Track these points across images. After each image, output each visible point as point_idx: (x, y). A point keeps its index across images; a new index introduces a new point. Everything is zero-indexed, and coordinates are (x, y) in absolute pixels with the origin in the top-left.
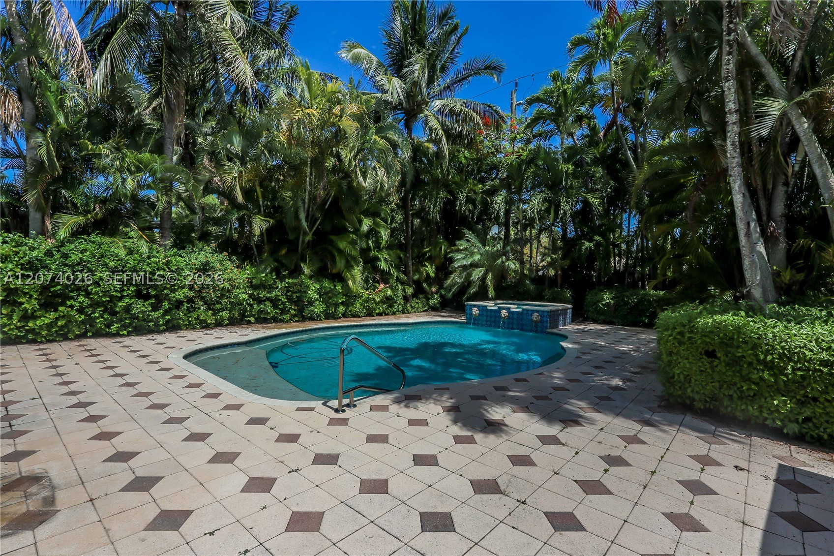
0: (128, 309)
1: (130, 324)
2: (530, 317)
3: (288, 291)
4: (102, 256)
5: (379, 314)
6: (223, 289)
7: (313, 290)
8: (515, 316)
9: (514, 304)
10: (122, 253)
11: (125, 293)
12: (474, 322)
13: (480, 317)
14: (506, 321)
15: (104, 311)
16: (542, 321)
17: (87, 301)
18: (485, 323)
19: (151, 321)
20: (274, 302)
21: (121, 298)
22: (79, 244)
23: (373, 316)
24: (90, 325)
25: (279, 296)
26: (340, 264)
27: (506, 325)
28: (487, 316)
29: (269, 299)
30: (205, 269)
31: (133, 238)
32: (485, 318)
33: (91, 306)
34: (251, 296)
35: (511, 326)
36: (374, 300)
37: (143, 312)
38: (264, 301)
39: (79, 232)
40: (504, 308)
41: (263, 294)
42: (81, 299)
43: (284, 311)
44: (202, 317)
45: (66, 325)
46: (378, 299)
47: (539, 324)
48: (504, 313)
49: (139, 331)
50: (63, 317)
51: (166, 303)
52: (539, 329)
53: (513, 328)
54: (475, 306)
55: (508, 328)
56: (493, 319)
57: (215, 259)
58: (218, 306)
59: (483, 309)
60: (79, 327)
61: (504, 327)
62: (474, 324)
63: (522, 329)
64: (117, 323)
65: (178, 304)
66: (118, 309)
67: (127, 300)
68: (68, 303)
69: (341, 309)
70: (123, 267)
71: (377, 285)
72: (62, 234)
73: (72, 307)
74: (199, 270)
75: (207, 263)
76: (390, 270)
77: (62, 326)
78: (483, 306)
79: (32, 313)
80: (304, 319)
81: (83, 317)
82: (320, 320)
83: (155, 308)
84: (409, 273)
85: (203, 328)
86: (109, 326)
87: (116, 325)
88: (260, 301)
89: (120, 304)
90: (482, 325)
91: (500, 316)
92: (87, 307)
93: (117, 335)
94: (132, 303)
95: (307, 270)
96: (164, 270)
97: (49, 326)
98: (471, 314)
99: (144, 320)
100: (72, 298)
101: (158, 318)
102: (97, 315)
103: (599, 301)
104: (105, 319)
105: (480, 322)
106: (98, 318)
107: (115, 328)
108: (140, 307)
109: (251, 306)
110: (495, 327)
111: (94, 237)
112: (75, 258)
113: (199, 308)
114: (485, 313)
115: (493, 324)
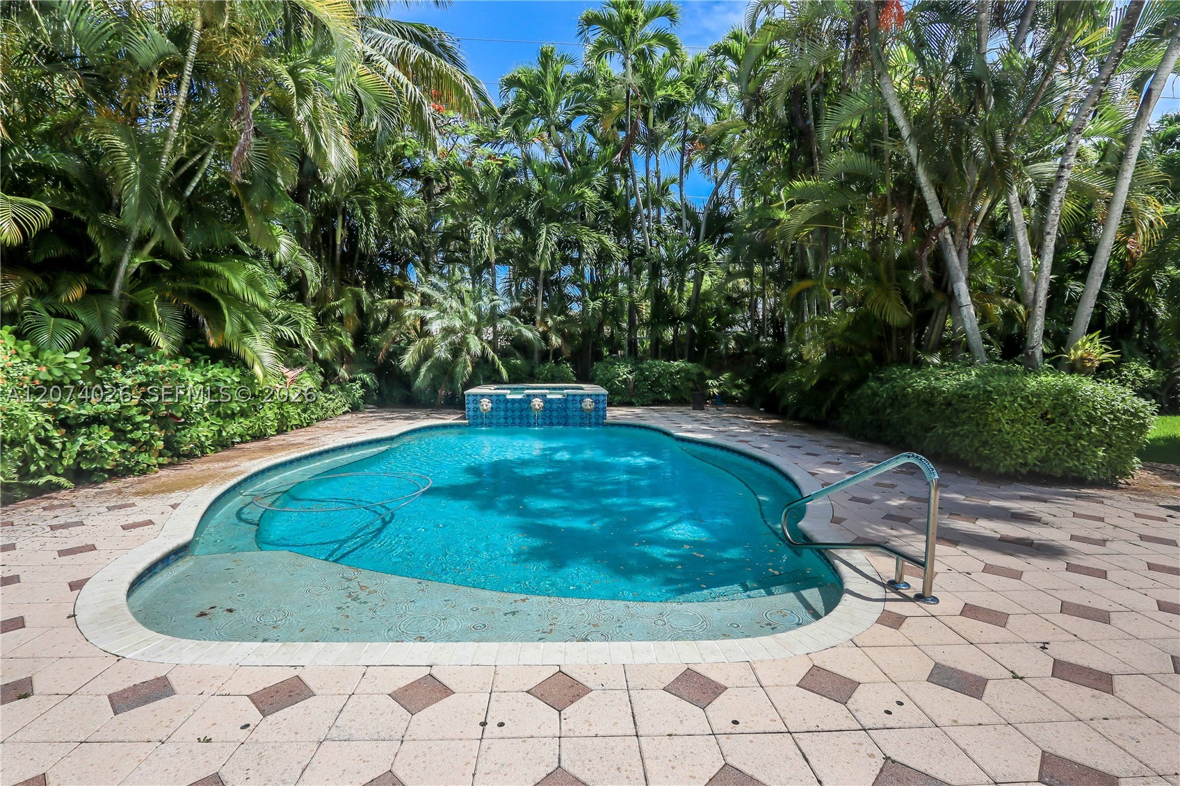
2: (578, 405)
8: (554, 406)
12: (479, 422)
13: (494, 413)
14: (541, 414)
16: (596, 409)
18: (502, 421)
27: (540, 421)
28: (506, 410)
32: (502, 413)
35: (548, 421)
40: (535, 396)
47: (593, 414)
48: (537, 403)
52: (593, 420)
53: (551, 424)
54: (483, 396)
55: (544, 425)
56: (517, 413)
59: (497, 399)
61: (536, 424)
62: (484, 424)
63: (566, 424)
78: (497, 395)
90: (498, 425)
91: (529, 409)
95: (161, 342)
98: (477, 410)
103: (613, 378)
105: (494, 421)
110: (521, 425)
114: (502, 406)
115: (517, 421)
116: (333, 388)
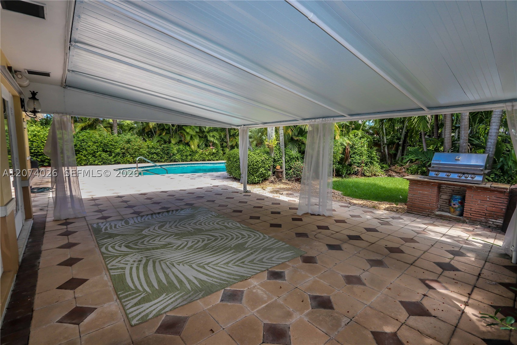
0: (100, 156)
1: (102, 161)
3: (163, 150)
4: (91, 137)
5: (209, 160)
6: (136, 149)
7: (175, 149)
10: (98, 137)
11: (98, 150)
15: (92, 156)
17: (86, 153)
19: (109, 160)
20: (157, 154)
21: (98, 152)
22: (83, 133)
23: (206, 161)
24: (89, 161)
25: (159, 151)
26: (188, 138)
29: (155, 153)
30: (128, 142)
31: (101, 130)
33: (87, 154)
34: (148, 152)
37: (106, 157)
38: (154, 154)
39: (83, 129)
41: (153, 151)
42: (84, 152)
43: (161, 158)
44: (128, 159)
45: (80, 161)
46: (207, 154)
49: (104, 163)
50: (79, 158)
51: (113, 154)
57: (132, 138)
58: (134, 155)
60: (85, 161)
64: (97, 160)
65: (118, 154)
66: (97, 156)
67: (99, 152)
68: (80, 153)
69: (189, 157)
70: (97, 141)
71: (209, 147)
72: (78, 130)
73: (82, 155)
74: (127, 142)
75: (129, 139)
76: (214, 141)
77: (79, 161)
80: (171, 161)
81: (85, 158)
82: (179, 161)
83: (110, 155)
84: (228, 142)
85: (129, 163)
86: (94, 161)
87: (97, 161)
89: (97, 154)
92: (86, 155)
93: (97, 165)
94: (101, 154)
95: (173, 141)
96: (112, 142)
99: (106, 160)
100: (82, 152)
101: (111, 159)
102: (90, 157)
104: (93, 159)
106: (90, 158)
107: (96, 162)
108: (104, 155)
109: (149, 155)
111: (88, 131)
112: (81, 138)
113: (127, 156)
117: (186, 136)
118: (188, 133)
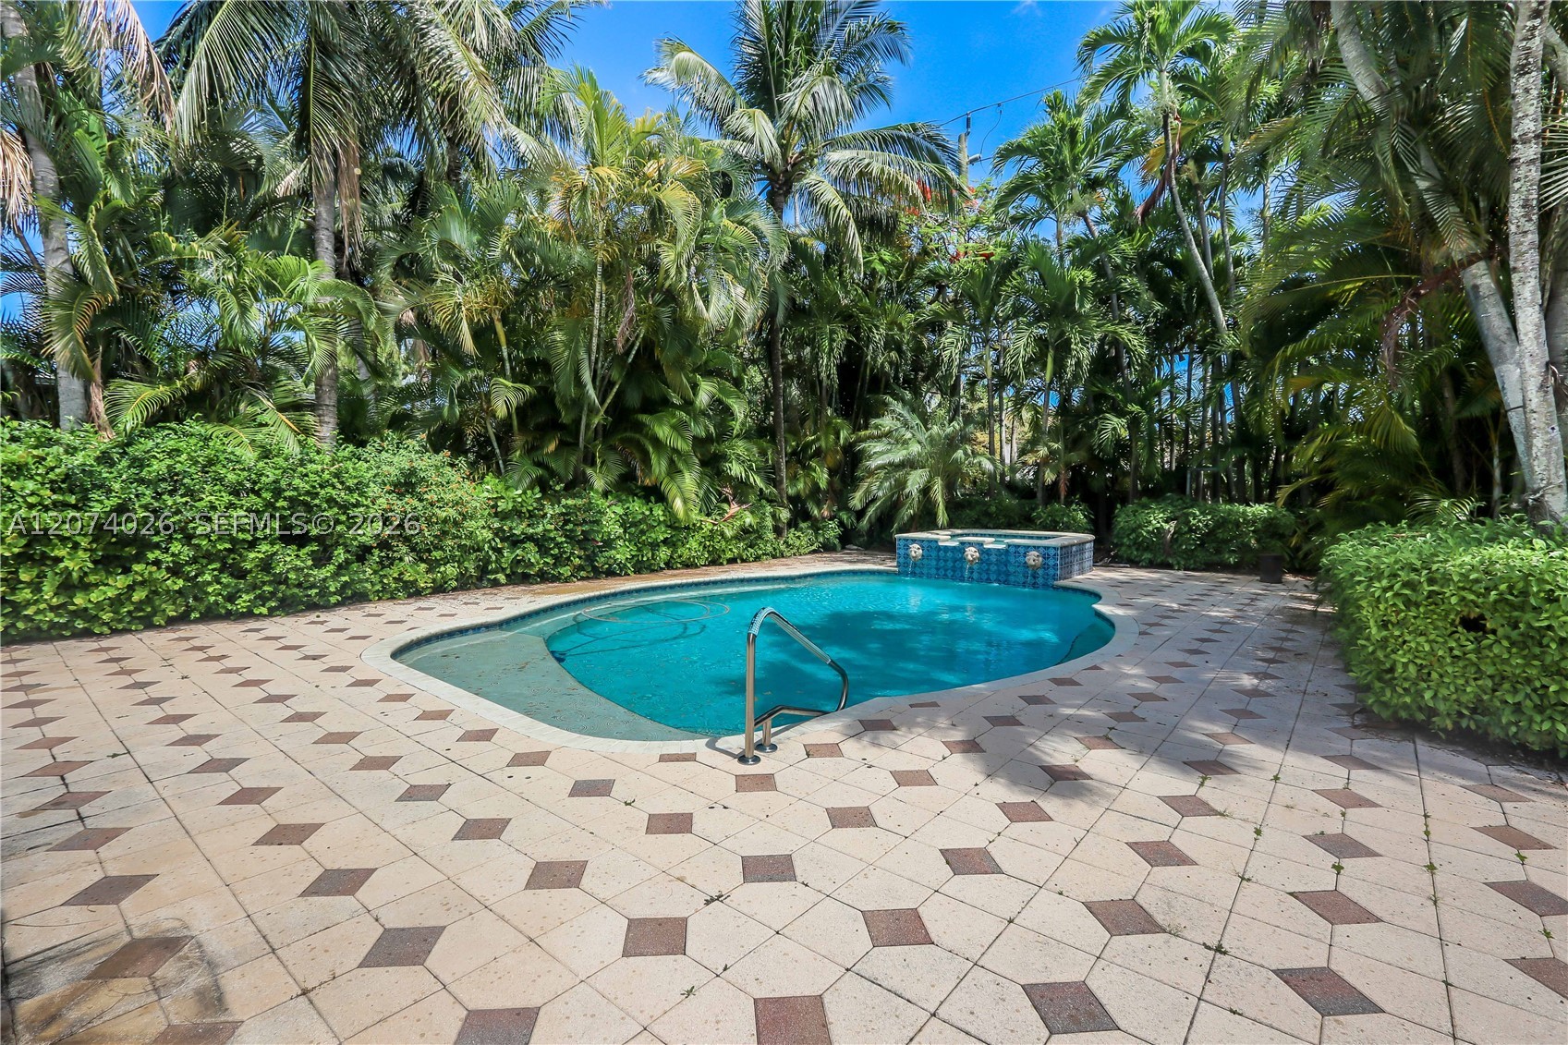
0: (266, 565)
1: (273, 594)
2: (1021, 559)
3: (566, 522)
4: (211, 462)
5: (732, 561)
6: (445, 521)
7: (611, 516)
8: (993, 558)
9: (990, 536)
10: (249, 456)
12: (911, 571)
13: (925, 562)
14: (975, 567)
15: (221, 571)
16: (1045, 566)
17: (186, 553)
18: (933, 571)
19: (313, 586)
20: (542, 543)
21: (253, 544)
22: (165, 439)
23: (721, 564)
24: (196, 599)
25: (550, 531)
26: (659, 466)
27: (975, 575)
28: (938, 559)
29: (530, 538)
30: (407, 484)
31: (266, 425)
32: (934, 563)
33: (194, 560)
34: (497, 532)
35: (985, 576)
36: (722, 534)
37: (297, 570)
38: (522, 542)
39: (161, 416)
40: (970, 544)
41: (520, 528)
42: (176, 547)
43: (559, 561)
44: (406, 577)
45: (148, 600)
46: (728, 533)
47: (1040, 572)
48: (971, 553)
49: (288, 606)
50: (142, 583)
51: (340, 550)
52: (1040, 581)
53: (988, 580)
54: (914, 541)
55: (980, 580)
56: (950, 564)
57: (428, 464)
58: (437, 554)
59: (930, 546)
60: (174, 603)
61: (971, 579)
62: (914, 574)
63: (1006, 582)
64: (247, 592)
65: (363, 553)
66: (248, 566)
67: (264, 547)
68: (151, 556)
69: (664, 553)
70: (255, 483)
71: (725, 506)
72: (130, 419)
73: (157, 563)
74: (396, 485)
75: (413, 472)
76: (747, 477)
77: (141, 602)
78: (930, 541)
79: (81, 578)
80: (597, 573)
81: (181, 583)
82: (627, 574)
83: (320, 560)
84: (781, 482)
85: (410, 596)
86: (231, 598)
87: (246, 597)
88: (515, 542)
89: (252, 555)
90: (929, 576)
91: (963, 559)
92: (187, 563)
93: (249, 615)
94: (275, 554)
95: (599, 483)
96: (334, 487)
97: (116, 603)
98: (907, 556)
99: (299, 585)
100: (157, 546)
101: (324, 580)
102: (208, 577)
103: (1140, 526)
104: (226, 586)
105: (925, 571)
106: (209, 584)
107: (244, 601)
108: (289, 560)
109: (498, 551)
110: (953, 578)
111: (194, 426)
112: (158, 467)
113: (401, 559)
114: (934, 554)
115: (950, 573)
116: (803, 525)
117: (654, 458)
118: (657, 442)
